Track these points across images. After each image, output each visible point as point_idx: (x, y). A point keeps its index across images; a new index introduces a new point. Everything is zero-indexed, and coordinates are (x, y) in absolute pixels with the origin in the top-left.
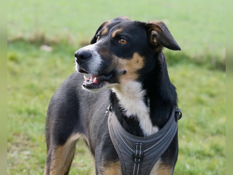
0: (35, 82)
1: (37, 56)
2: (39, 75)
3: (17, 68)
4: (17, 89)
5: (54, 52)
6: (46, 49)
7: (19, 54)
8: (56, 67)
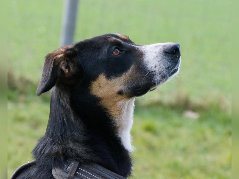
0: (180, 159)
1: (179, 126)
2: (184, 151)
3: (155, 141)
4: (157, 169)
5: (201, 120)
6: (191, 115)
7: (158, 123)
8: (205, 139)
